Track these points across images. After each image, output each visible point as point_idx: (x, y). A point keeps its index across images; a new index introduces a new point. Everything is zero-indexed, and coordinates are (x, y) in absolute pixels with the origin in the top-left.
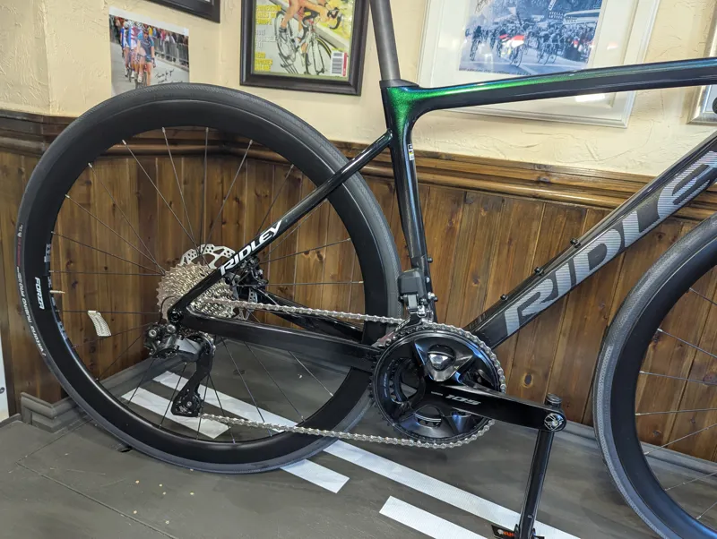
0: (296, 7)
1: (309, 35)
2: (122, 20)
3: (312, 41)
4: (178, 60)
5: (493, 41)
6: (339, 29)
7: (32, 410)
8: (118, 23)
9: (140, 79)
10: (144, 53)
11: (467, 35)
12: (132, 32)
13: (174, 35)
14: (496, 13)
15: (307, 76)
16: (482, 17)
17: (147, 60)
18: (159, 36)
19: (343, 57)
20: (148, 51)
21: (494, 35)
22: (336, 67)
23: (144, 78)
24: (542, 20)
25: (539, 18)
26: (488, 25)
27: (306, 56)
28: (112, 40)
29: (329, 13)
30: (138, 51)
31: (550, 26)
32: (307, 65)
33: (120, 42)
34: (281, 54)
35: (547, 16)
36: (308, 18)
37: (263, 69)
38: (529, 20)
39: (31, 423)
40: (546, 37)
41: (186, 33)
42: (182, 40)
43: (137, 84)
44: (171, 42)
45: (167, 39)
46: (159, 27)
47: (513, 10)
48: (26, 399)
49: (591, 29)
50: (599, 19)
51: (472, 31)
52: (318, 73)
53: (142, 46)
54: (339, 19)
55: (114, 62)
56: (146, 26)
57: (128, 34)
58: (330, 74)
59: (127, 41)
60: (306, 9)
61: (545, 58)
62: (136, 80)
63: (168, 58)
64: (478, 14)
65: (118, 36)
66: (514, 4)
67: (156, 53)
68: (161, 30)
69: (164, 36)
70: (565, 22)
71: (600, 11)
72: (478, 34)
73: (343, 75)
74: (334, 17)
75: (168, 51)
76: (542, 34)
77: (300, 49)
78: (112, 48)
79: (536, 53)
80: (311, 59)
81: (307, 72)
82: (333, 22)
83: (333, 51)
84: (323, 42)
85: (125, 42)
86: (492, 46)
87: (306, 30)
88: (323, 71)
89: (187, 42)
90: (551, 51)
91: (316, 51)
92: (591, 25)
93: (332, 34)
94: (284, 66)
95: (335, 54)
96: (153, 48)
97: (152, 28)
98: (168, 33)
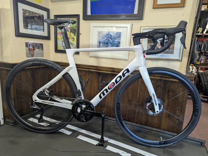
2: (28, 43)
4: (41, 49)
6: (74, 41)
7: (8, 122)
8: (27, 43)
9: (32, 53)
10: (33, 48)
12: (30, 45)
13: (40, 44)
14: (103, 39)
16: (100, 39)
17: (34, 50)
18: (36, 44)
19: (75, 47)
20: (34, 48)
23: (33, 53)
24: (111, 40)
25: (110, 40)
26: (102, 41)
28: (26, 47)
29: (72, 38)
30: (32, 48)
31: (112, 41)
33: (28, 47)
34: (63, 46)
35: (112, 39)
37: (59, 49)
38: (109, 40)
39: (8, 125)
40: (112, 43)
41: (42, 43)
42: (42, 45)
43: (32, 54)
45: (38, 45)
46: (36, 43)
48: (7, 120)
50: (121, 40)
53: (33, 47)
54: (74, 39)
55: (26, 51)
56: (33, 43)
57: (29, 45)
59: (29, 46)
63: (38, 49)
64: (99, 39)
65: (27, 46)
66: (105, 37)
67: (36, 48)
69: (37, 44)
70: (115, 40)
71: (121, 38)
72: (100, 42)
74: (73, 39)
75: (38, 47)
76: (111, 43)
83: (73, 45)
90: (113, 46)
92: (119, 41)
94: (64, 48)
97: (35, 43)
98: (38, 44)
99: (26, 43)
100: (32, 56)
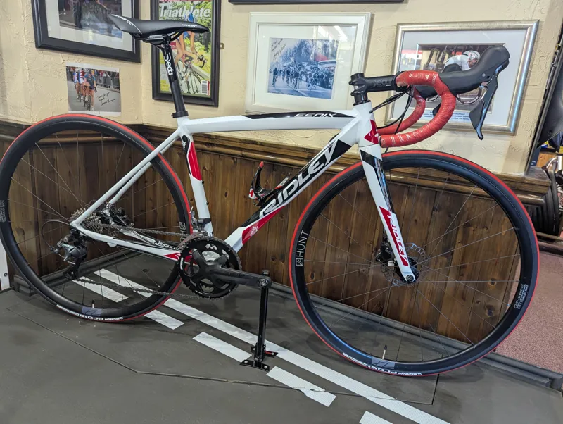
0: (181, 55)
1: (189, 70)
2: (74, 68)
3: (190, 74)
4: (112, 87)
5: (284, 76)
6: (204, 67)
7: (19, 284)
8: (72, 70)
10: (89, 85)
11: (270, 72)
13: (109, 73)
14: (284, 61)
15: (189, 95)
16: (277, 63)
17: (91, 89)
19: (207, 84)
21: (284, 72)
22: (204, 89)
23: (90, 98)
24: (308, 65)
25: (305, 64)
27: (187, 82)
28: (68, 80)
29: (199, 58)
31: (311, 68)
32: (189, 88)
33: (73, 80)
35: (310, 63)
36: (187, 61)
37: (164, 90)
38: (301, 65)
39: (18, 291)
42: (115, 76)
43: (85, 102)
44: (107, 77)
45: (105, 75)
47: (292, 59)
48: (17, 279)
49: (333, 70)
50: (336, 65)
51: (272, 70)
52: (195, 92)
54: (204, 62)
55: (69, 92)
56: (90, 70)
57: (78, 75)
58: (201, 93)
59: (78, 79)
60: (186, 56)
61: (311, 87)
62: (84, 101)
63: (105, 86)
64: (275, 61)
65: (72, 77)
66: (293, 56)
67: (97, 84)
68: (100, 71)
69: (102, 74)
70: (319, 66)
71: (336, 60)
72: (276, 72)
73: (207, 94)
74: (201, 60)
77: (184, 79)
78: (68, 84)
79: (306, 83)
80: (190, 84)
81: (189, 92)
82: (201, 63)
84: (196, 74)
85: (76, 80)
86: (283, 79)
87: (187, 67)
88: (197, 91)
89: (118, 76)
90: (314, 83)
91: (193, 80)
92: (332, 68)
93: (201, 71)
95: (203, 82)
96: (95, 82)
98: (105, 72)
99: (68, 68)
100: (87, 108)
